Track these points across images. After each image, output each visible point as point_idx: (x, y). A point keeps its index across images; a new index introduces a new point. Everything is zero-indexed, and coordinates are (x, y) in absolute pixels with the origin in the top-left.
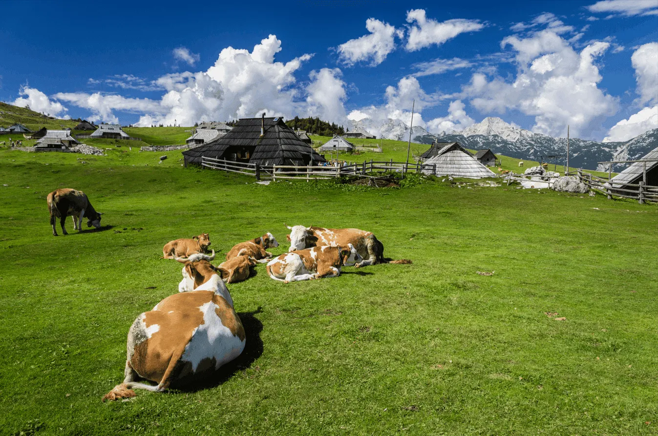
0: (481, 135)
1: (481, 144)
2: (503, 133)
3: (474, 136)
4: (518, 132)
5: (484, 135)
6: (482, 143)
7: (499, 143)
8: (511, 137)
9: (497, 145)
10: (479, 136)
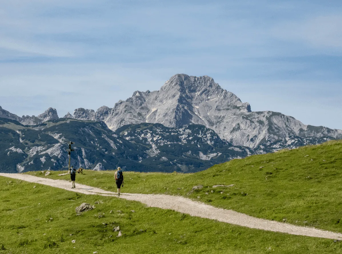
0: (158, 125)
1: (154, 151)
2: (220, 120)
3: (138, 126)
4: (264, 119)
5: (167, 125)
6: (159, 148)
7: (207, 150)
8: (243, 135)
9: (201, 154)
10: (153, 127)
